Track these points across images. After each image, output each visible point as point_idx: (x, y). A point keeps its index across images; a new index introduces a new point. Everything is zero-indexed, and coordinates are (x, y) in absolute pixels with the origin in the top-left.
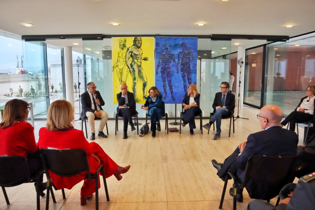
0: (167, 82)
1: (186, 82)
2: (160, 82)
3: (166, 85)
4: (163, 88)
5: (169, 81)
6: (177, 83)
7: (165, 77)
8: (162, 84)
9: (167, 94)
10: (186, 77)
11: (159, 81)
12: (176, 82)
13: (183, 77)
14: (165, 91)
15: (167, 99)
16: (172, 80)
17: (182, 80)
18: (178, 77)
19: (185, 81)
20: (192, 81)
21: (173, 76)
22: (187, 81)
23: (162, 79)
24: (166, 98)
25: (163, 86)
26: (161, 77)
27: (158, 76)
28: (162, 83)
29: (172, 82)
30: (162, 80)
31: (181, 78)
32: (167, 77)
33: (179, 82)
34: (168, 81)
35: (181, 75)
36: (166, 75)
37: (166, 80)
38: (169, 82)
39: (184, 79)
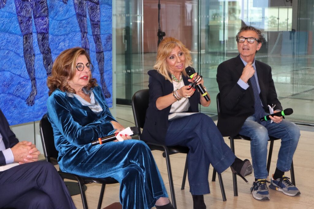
0: (35, 38)
1: (89, 37)
2: (12, 38)
3: (31, 48)
4: (22, 60)
5: (41, 33)
6: (64, 41)
7: (30, 18)
8: (22, 47)
9: (38, 85)
10: (88, 16)
11: (10, 33)
12: (63, 37)
13: (80, 16)
14: (29, 72)
15: (37, 101)
16: (50, 31)
17: (78, 29)
18: (66, 17)
19: (85, 32)
20: (102, 32)
21: (52, 14)
22: (90, 30)
23: (21, 23)
24: (35, 99)
25: (26, 51)
26: (15, 18)
27: (6, 14)
28: (21, 39)
29: (50, 37)
30: (19, 29)
31: (75, 20)
32: (35, 18)
33: (70, 36)
34: (37, 33)
36: (31, 10)
37: (33, 29)
38: (41, 37)
39: (84, 27)
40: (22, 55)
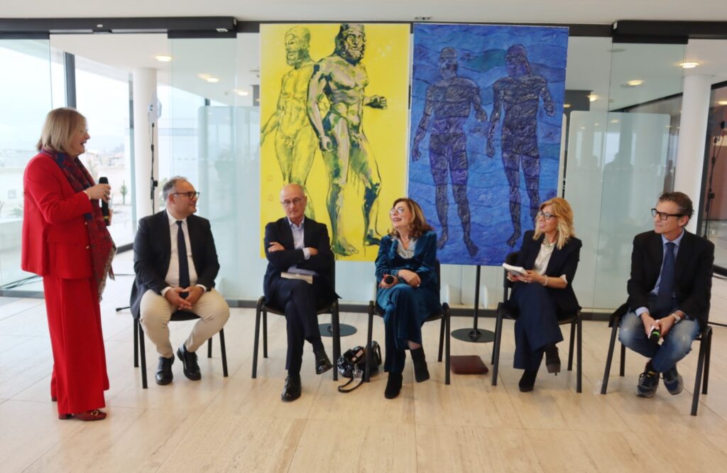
0: (450, 188)
1: (520, 191)
2: (425, 187)
3: (445, 197)
4: (433, 208)
5: (457, 185)
6: (486, 193)
7: (446, 170)
8: (434, 195)
9: (450, 230)
10: (521, 170)
11: (423, 183)
12: (485, 190)
13: (510, 171)
14: (441, 218)
15: (447, 246)
16: (469, 182)
17: (506, 182)
18: (490, 170)
19: (515, 186)
20: (541, 187)
21: (472, 167)
22: (523, 184)
23: (434, 175)
24: (445, 243)
25: (438, 200)
26: (428, 169)
27: (419, 166)
28: (434, 189)
29: (468, 189)
30: (432, 179)
31: (503, 175)
32: (451, 170)
33: (495, 189)
34: (453, 184)
35: (502, 166)
36: (447, 163)
37: (449, 180)
38: (456, 188)
39: (514, 180)
40: (434, 202)
